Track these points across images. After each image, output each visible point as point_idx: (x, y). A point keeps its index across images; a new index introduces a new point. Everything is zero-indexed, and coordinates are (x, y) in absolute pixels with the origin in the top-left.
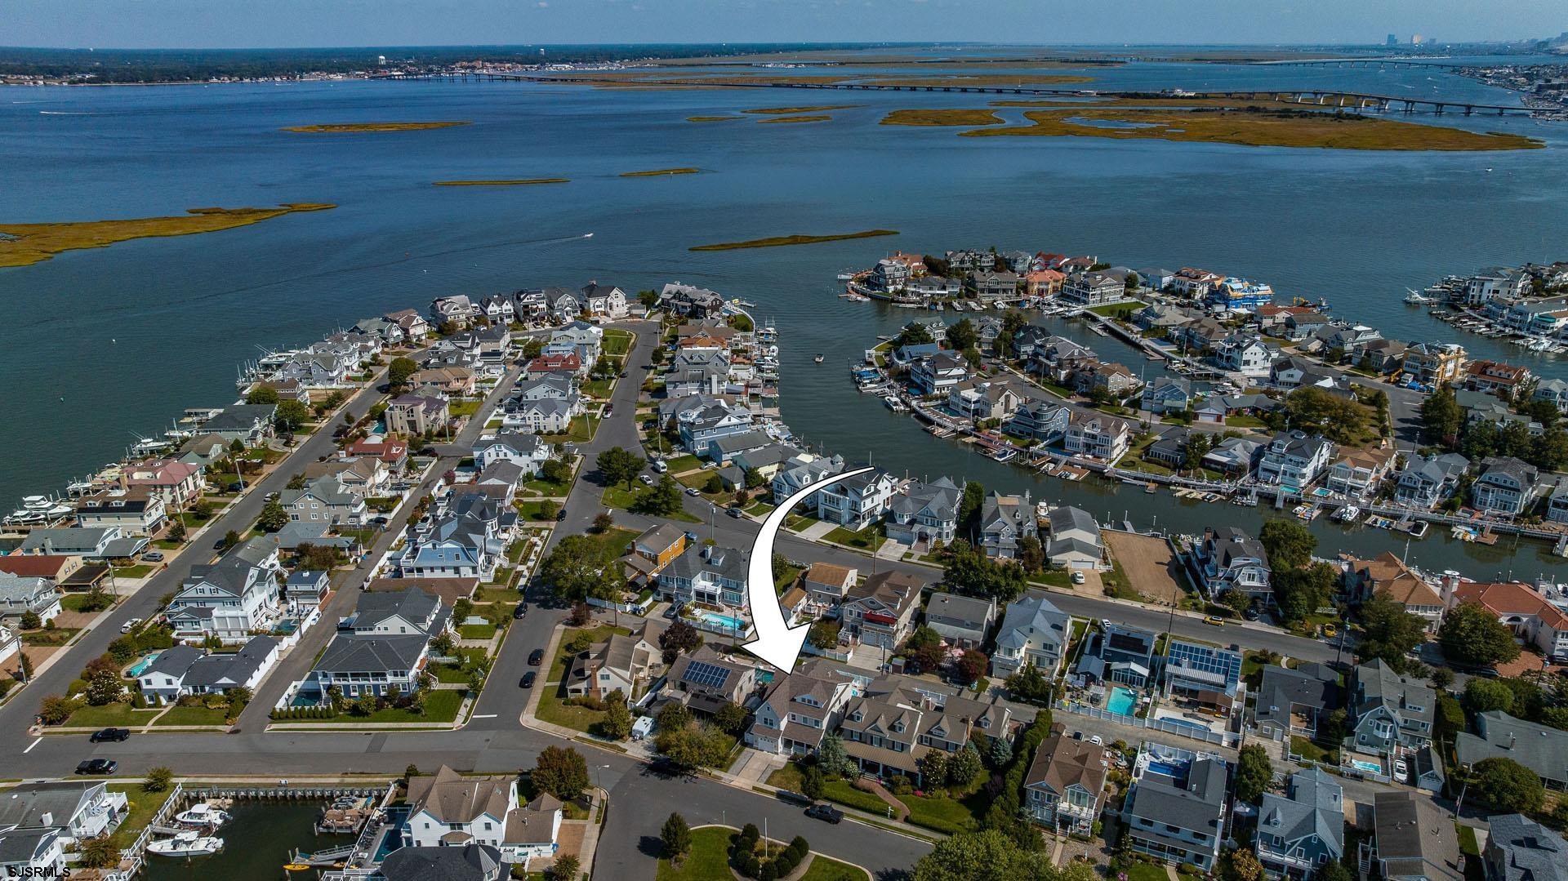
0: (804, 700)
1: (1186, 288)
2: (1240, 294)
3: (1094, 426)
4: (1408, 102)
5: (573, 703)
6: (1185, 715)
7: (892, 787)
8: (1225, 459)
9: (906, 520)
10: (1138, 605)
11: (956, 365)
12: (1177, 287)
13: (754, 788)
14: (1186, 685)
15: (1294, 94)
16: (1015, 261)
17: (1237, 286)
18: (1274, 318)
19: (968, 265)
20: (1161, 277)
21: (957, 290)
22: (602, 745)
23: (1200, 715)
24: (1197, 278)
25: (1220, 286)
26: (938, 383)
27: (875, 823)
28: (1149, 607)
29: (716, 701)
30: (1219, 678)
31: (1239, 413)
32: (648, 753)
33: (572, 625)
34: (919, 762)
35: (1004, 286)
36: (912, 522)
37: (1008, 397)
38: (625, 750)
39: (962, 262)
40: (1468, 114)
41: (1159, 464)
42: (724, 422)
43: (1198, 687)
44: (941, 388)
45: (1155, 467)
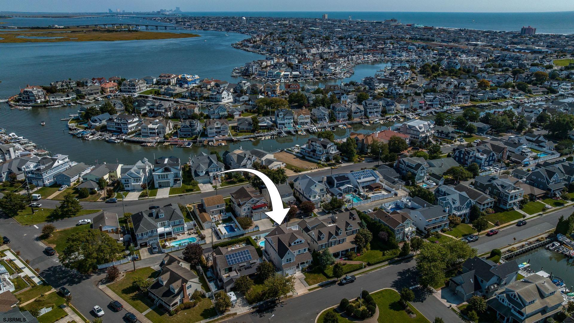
0: (295, 243)
1: (166, 82)
2: (191, 79)
3: (217, 124)
4: (146, 26)
5: (176, 311)
6: (373, 194)
7: (349, 258)
8: (265, 124)
9: (204, 173)
10: (309, 172)
11: (134, 117)
12: (162, 82)
13: (309, 290)
14: (365, 185)
15: (104, 25)
16: (87, 82)
17: (189, 77)
18: (210, 84)
19: (65, 87)
20: (153, 79)
21: (75, 96)
22: (221, 319)
23: (376, 192)
24: (169, 77)
25: (181, 78)
26: (129, 126)
27: (363, 272)
28: (313, 171)
29: (251, 267)
30: (372, 178)
31: (242, 112)
32: (247, 308)
33: (109, 282)
34: (352, 242)
35: (95, 91)
36: (207, 173)
37: (169, 123)
38: (235, 314)
39: (62, 86)
40: (166, 29)
41: (245, 132)
42: (56, 164)
43: (369, 184)
44: (131, 128)
45: (244, 134)
